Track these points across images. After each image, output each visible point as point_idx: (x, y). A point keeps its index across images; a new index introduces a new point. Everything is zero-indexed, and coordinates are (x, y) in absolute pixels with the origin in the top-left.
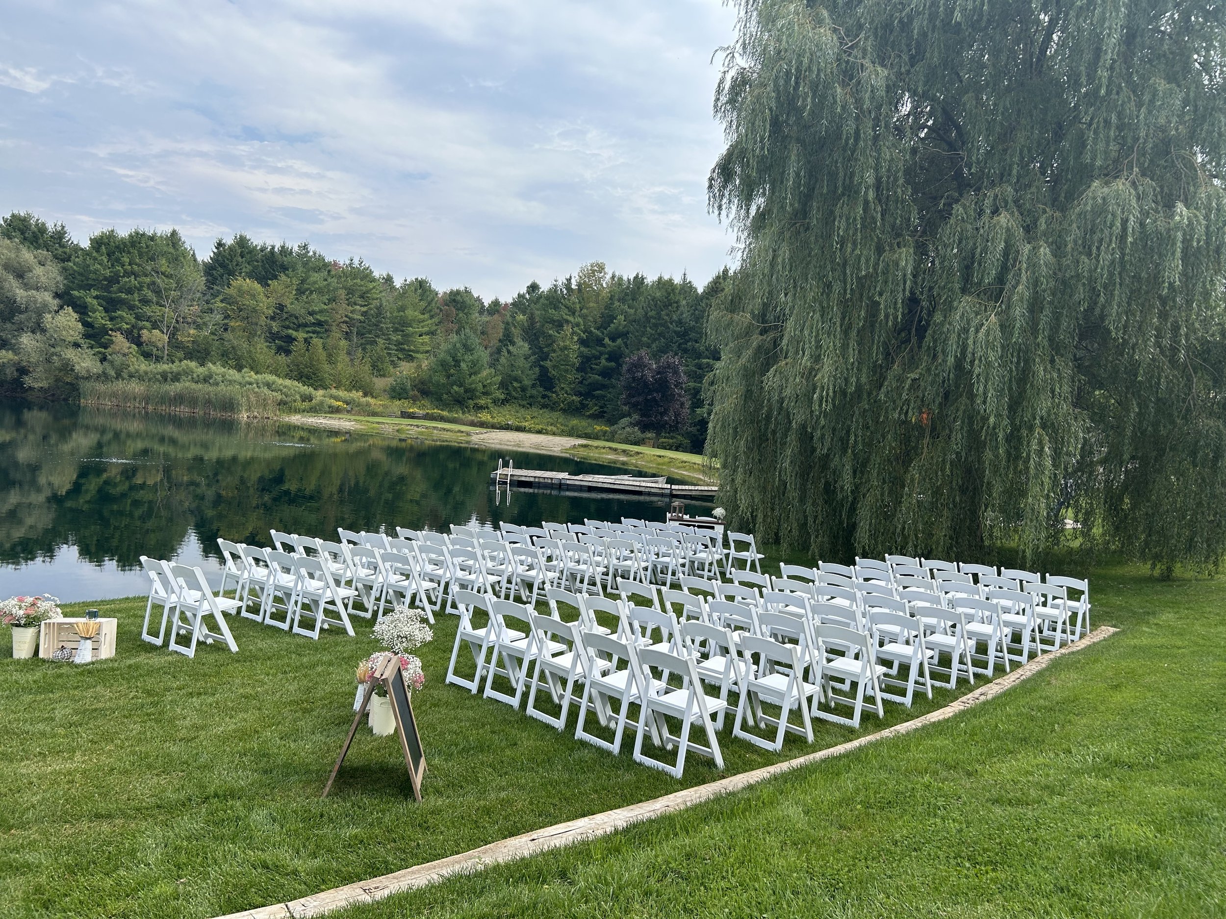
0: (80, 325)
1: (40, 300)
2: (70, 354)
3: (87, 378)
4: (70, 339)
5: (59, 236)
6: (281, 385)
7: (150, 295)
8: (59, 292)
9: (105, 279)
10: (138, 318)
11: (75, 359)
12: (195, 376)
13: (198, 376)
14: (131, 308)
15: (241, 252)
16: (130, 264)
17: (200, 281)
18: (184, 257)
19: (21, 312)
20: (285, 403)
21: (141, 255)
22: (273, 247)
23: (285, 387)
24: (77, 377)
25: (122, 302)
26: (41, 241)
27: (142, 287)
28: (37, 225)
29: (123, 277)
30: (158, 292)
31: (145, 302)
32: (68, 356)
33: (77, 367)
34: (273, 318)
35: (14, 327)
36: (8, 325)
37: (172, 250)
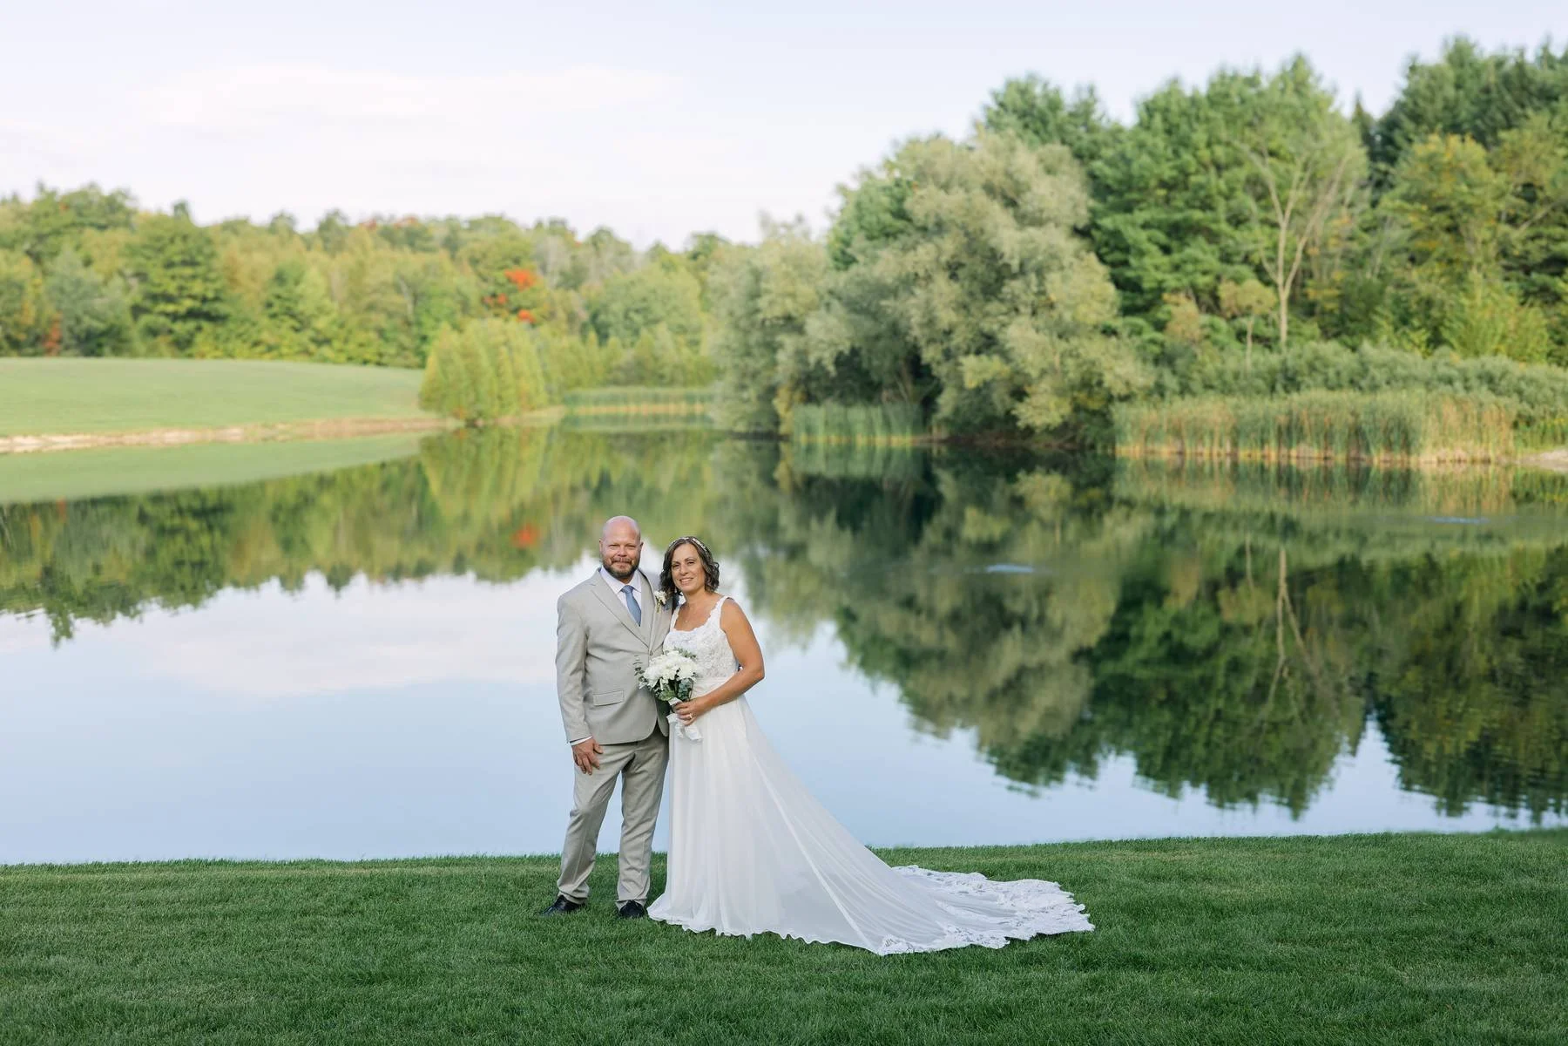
0: (1111, 289)
1: (1044, 247)
2: (1095, 349)
3: (1126, 398)
4: (1092, 318)
5: (1084, 113)
6: (1522, 378)
7: (1248, 203)
8: (1081, 225)
9: (1163, 184)
10: (1226, 258)
11: (1105, 362)
12: (1331, 372)
13: (1338, 374)
14: (1213, 237)
15: (1459, 77)
16: (1209, 145)
17: (1355, 157)
18: (1320, 111)
19: (1014, 277)
20: (1529, 422)
21: (1230, 120)
22: (1522, 53)
23: (1531, 381)
24: (1110, 399)
25: (1196, 229)
26: (1051, 127)
27: (1232, 190)
28: (1046, 96)
29: (1197, 172)
30: (1262, 196)
31: (1237, 221)
32: (1093, 356)
33: (1108, 379)
34: (1513, 221)
35: (1004, 309)
36: (994, 307)
37: (1293, 99)
